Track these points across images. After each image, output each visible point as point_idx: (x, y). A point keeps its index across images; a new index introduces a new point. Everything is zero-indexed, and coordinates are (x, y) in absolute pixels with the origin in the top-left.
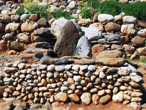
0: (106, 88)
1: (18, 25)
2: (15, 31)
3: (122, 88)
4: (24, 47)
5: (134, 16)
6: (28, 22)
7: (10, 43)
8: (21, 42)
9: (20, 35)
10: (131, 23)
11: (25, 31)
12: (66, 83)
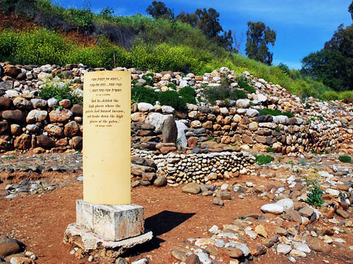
0: (236, 166)
1: (45, 113)
2: (43, 121)
3: (245, 165)
4: (55, 142)
5: (173, 107)
6: (61, 110)
7: (35, 139)
8: (52, 136)
9: (49, 126)
10: (170, 113)
11: (57, 122)
12: (215, 166)
